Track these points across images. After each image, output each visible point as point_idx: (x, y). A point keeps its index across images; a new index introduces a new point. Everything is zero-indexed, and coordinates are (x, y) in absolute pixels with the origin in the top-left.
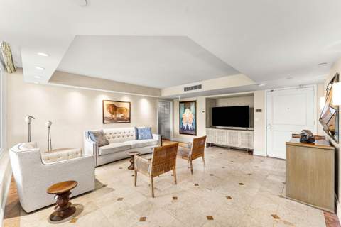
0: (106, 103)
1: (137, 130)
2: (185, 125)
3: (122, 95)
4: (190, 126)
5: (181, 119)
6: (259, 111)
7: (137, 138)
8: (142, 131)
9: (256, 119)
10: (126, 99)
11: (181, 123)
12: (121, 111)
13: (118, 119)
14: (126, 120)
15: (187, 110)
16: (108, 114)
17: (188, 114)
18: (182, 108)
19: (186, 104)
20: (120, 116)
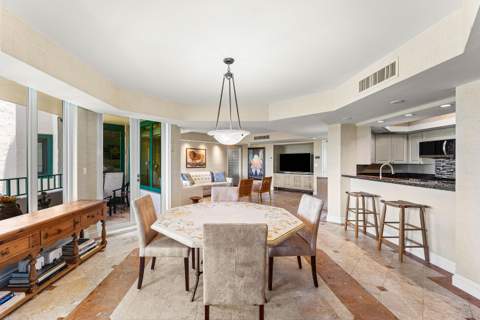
0: (189, 151)
1: (212, 174)
2: (254, 171)
3: (199, 144)
4: (259, 171)
5: (250, 165)
6: (318, 157)
7: (213, 181)
8: (217, 174)
9: (315, 165)
10: (202, 147)
11: (249, 169)
12: (199, 157)
13: (197, 164)
14: (202, 165)
15: (256, 156)
16: (190, 160)
17: (257, 160)
18: (251, 155)
19: (254, 150)
20: (198, 161)
